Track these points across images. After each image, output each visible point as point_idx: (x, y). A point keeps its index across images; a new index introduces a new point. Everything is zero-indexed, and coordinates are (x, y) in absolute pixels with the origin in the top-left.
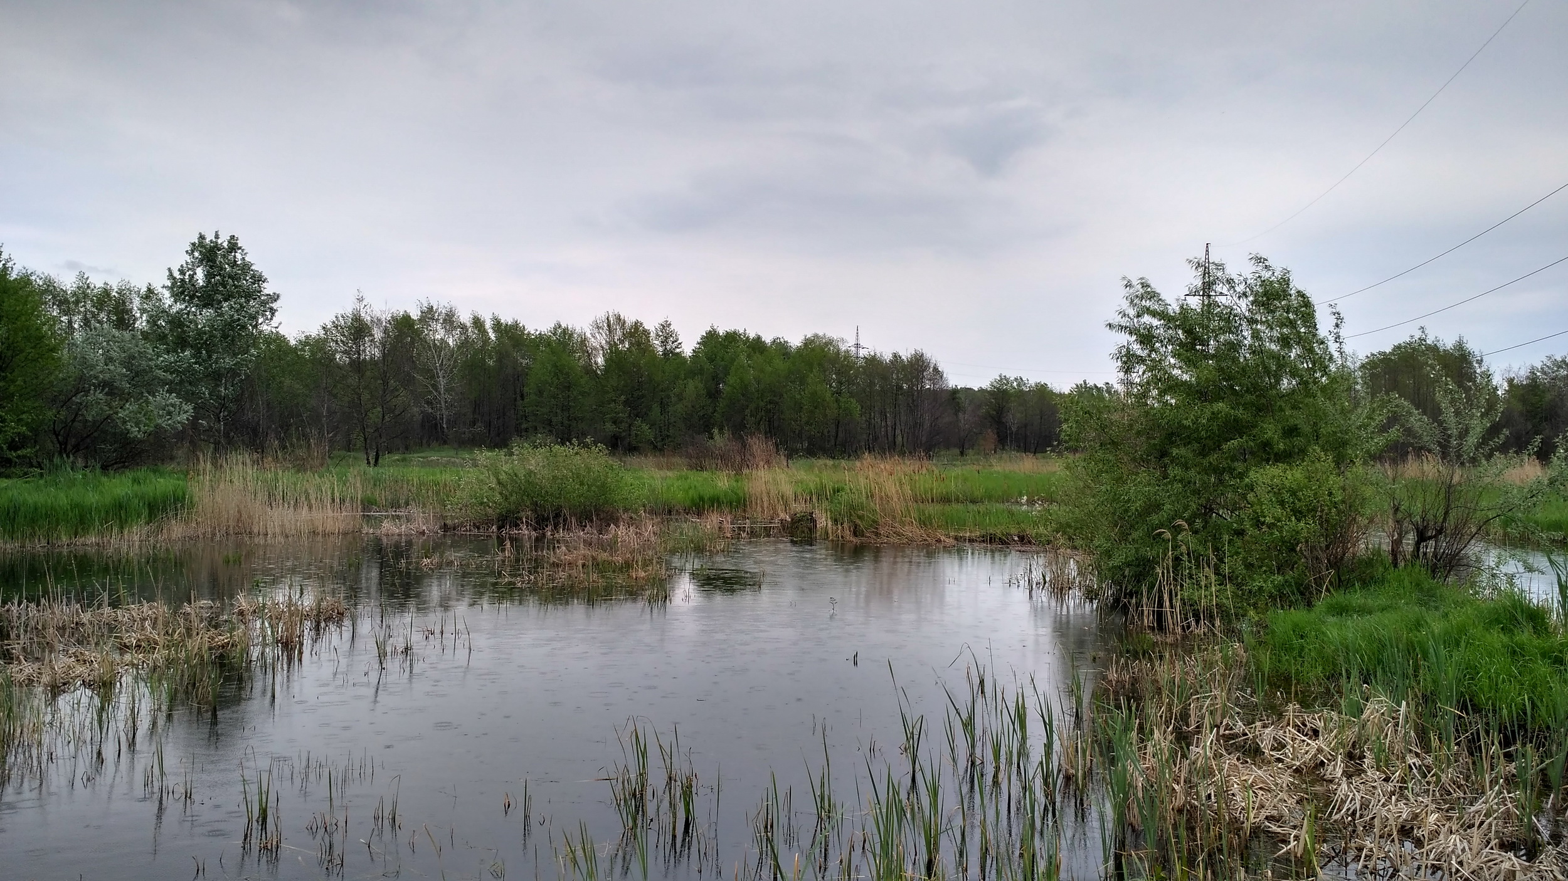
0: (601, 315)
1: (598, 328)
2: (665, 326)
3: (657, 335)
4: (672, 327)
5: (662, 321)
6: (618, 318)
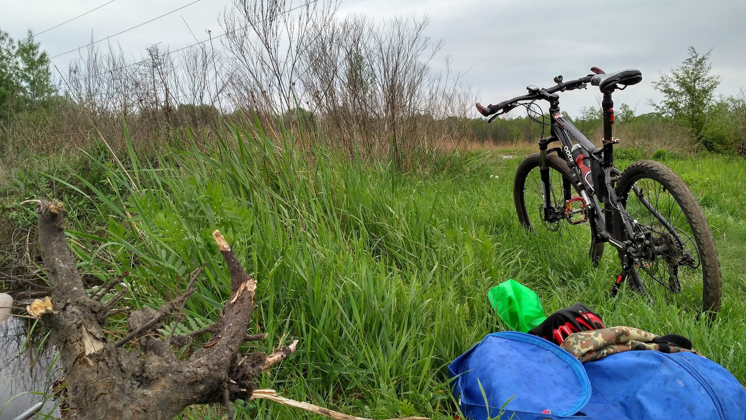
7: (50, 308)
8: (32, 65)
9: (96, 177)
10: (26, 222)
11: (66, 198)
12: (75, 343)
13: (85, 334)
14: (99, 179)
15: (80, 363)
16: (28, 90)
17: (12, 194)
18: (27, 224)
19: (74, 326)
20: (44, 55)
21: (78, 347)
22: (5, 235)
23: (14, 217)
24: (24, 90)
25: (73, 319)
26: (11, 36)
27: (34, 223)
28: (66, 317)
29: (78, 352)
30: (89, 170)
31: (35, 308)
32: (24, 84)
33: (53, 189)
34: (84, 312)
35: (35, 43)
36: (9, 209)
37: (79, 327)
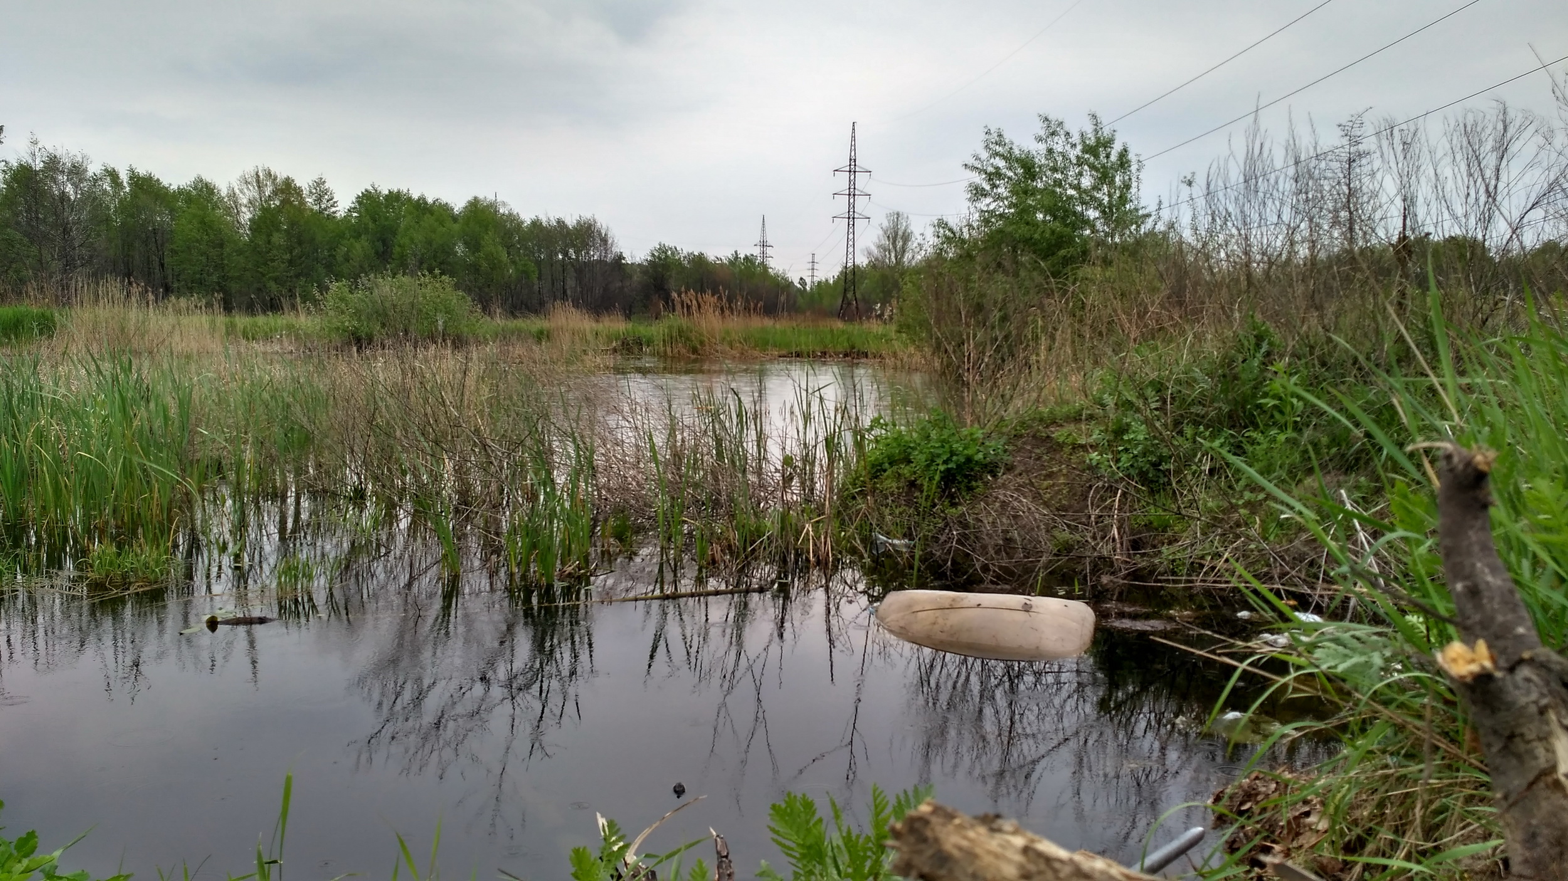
0: (250, 170)
1: (247, 183)
2: (320, 183)
3: (311, 192)
4: (327, 185)
5: (316, 178)
6: (269, 174)
7: (1488, 664)
8: (1104, 176)
9: (1249, 392)
10: (1113, 473)
11: (1189, 431)
12: (1535, 744)
13: (1555, 726)
14: (1254, 396)
15: (1547, 786)
16: (1099, 225)
17: (1091, 417)
18: (1116, 477)
19: (1533, 709)
20: (1124, 154)
21: (1540, 751)
22: (1075, 494)
23: (1094, 463)
24: (1091, 224)
25: (1528, 693)
26: (1067, 127)
27: (1128, 476)
28: (1517, 687)
29: (1542, 762)
30: (1236, 378)
31: (1454, 660)
32: (1092, 214)
33: (1166, 414)
34: (1547, 683)
35: (1106, 132)
36: (1083, 447)
37: (1542, 711)
